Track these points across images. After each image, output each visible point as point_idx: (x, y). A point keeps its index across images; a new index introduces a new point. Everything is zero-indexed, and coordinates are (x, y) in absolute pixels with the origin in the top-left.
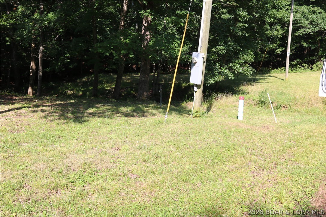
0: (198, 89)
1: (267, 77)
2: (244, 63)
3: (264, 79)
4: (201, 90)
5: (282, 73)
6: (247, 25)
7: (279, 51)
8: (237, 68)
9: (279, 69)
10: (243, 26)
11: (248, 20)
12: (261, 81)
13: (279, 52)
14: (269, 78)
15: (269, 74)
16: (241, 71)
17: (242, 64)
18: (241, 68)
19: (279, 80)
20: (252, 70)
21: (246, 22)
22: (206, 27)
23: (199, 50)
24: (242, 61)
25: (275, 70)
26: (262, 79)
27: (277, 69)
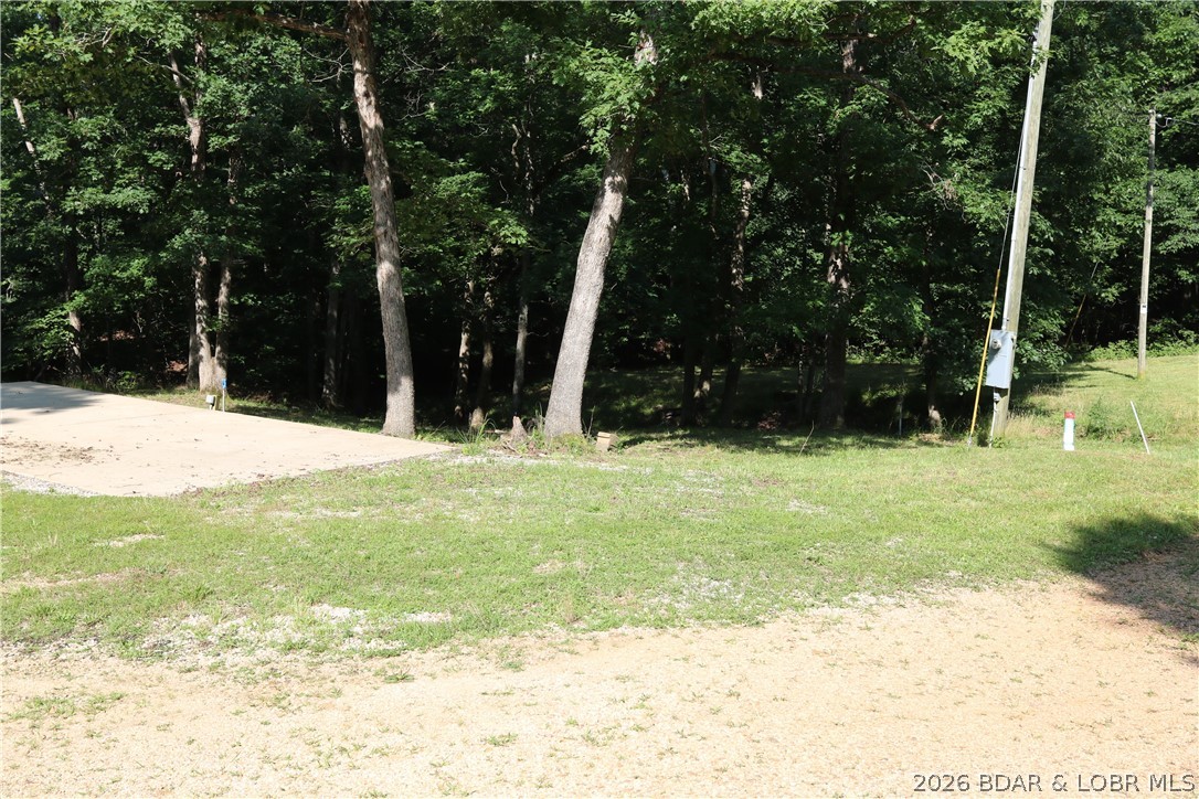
0: (1002, 396)
1: (1082, 370)
2: (1044, 340)
3: (1080, 376)
4: (1007, 398)
5: (1120, 358)
6: (1051, 252)
7: (1111, 294)
8: (1026, 351)
9: (1111, 345)
10: (1041, 252)
11: (1052, 239)
12: (1071, 383)
13: (1111, 299)
14: (1088, 372)
15: (1083, 364)
16: (1036, 358)
17: (1038, 341)
18: (1034, 351)
19: (1120, 377)
20: (1062, 356)
21: (1047, 244)
22: (1017, 285)
23: (1004, 327)
24: (1038, 335)
25: (1098, 351)
26: (1074, 377)
27: (1105, 345)
